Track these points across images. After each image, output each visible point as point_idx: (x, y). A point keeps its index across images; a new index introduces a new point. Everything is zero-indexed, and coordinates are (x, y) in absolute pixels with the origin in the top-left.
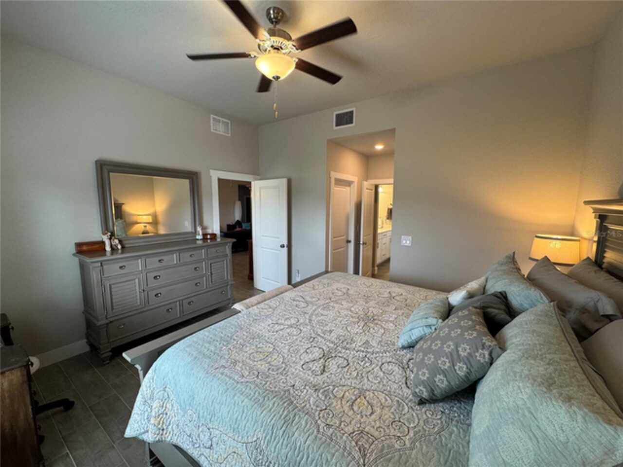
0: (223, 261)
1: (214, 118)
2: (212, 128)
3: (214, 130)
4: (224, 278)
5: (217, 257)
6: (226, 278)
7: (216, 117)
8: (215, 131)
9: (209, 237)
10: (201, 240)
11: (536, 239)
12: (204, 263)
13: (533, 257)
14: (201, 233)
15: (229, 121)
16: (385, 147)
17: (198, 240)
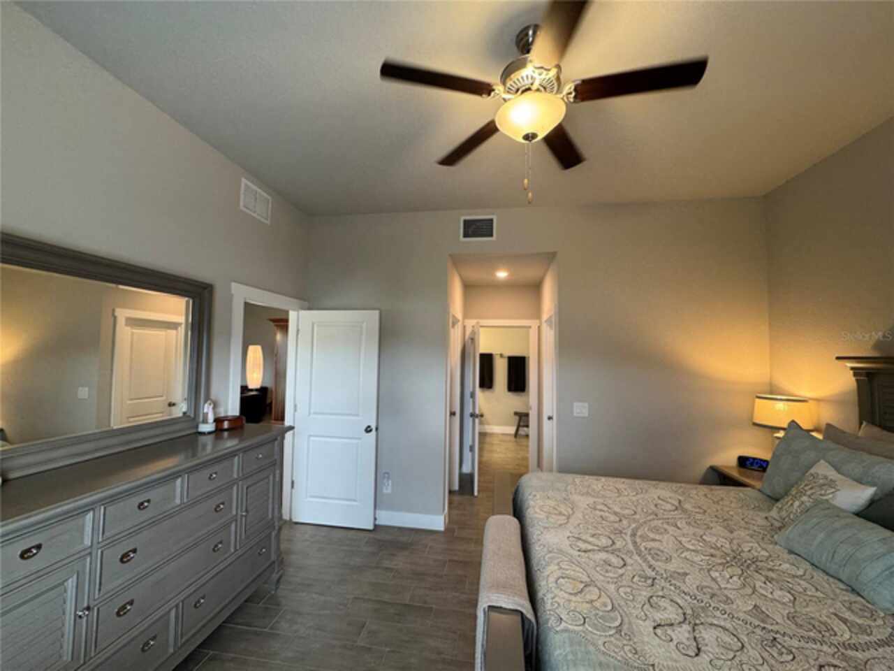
0: (268, 477)
1: (246, 185)
2: (242, 204)
3: (245, 206)
4: (268, 516)
5: (261, 470)
6: (270, 516)
7: (249, 184)
8: (245, 209)
9: (226, 425)
10: (210, 433)
11: (757, 400)
12: (235, 488)
13: (757, 421)
14: (211, 418)
15: (269, 198)
16: (509, 276)
17: (203, 434)
